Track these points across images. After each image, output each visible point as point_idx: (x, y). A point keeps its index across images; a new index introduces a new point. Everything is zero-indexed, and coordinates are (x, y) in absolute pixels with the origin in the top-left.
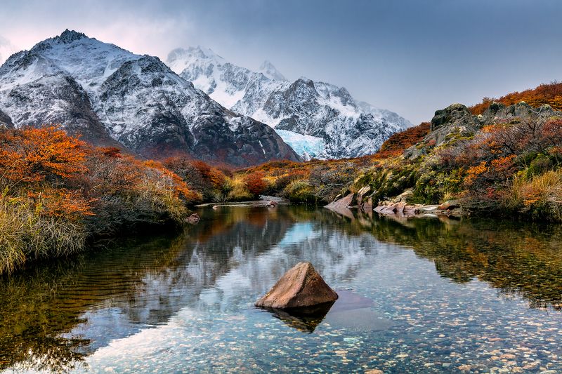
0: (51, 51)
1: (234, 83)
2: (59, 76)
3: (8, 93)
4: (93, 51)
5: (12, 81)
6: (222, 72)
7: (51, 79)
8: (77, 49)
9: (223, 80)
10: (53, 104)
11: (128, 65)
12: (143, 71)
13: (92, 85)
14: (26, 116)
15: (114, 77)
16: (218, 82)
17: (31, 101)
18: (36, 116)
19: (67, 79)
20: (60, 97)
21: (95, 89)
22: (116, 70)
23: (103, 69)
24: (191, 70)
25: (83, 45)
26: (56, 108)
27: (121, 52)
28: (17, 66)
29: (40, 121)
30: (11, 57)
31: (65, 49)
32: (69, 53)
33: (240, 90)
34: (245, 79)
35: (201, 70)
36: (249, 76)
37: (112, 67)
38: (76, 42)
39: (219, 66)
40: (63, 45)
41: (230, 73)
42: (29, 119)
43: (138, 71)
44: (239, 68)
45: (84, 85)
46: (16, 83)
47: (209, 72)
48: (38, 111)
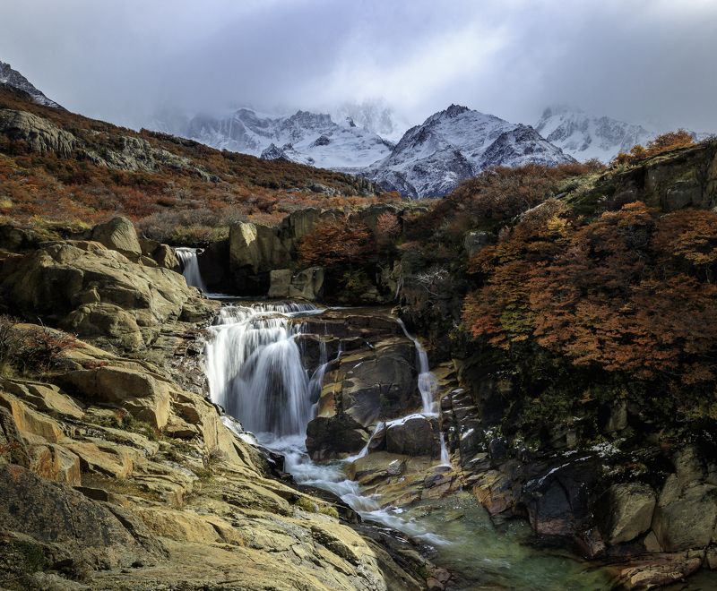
0: (441, 126)
1: (610, 138)
2: (449, 151)
3: (412, 168)
4: (474, 123)
5: (412, 156)
6: (598, 127)
7: (443, 154)
8: (460, 122)
9: (598, 135)
10: (445, 176)
11: (503, 137)
12: (517, 141)
13: (474, 156)
14: (426, 187)
15: (491, 148)
16: (593, 137)
17: (429, 174)
18: (434, 186)
19: (455, 152)
20: (450, 170)
21: (476, 159)
22: (494, 140)
23: (482, 140)
24: (565, 126)
25: (466, 117)
26: (447, 179)
27: (498, 123)
28: (414, 142)
29: (436, 190)
30: (407, 132)
31: (452, 123)
32: (454, 127)
33: (616, 144)
34: (622, 133)
35: (577, 126)
36: (626, 129)
37: (491, 137)
38: (460, 115)
39: (595, 120)
40: (449, 119)
41: (606, 127)
42: (429, 189)
43: (512, 142)
44: (616, 122)
45: (467, 155)
46: (415, 158)
47: (584, 128)
48: (435, 182)
